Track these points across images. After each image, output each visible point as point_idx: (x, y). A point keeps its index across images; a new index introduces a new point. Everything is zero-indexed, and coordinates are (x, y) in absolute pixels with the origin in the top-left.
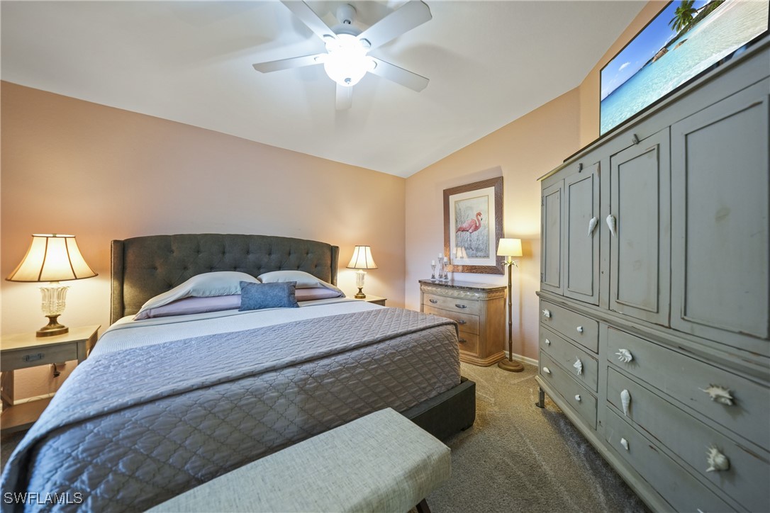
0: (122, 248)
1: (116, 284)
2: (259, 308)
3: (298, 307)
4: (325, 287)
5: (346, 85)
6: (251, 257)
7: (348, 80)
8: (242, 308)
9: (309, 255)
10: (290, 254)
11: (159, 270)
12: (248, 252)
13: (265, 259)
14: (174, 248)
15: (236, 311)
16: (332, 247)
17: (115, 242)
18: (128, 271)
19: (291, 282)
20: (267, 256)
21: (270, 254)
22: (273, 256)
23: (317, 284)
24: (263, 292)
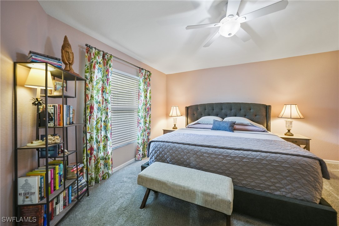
0: (187, 108)
1: (186, 118)
2: (218, 130)
3: (233, 132)
4: (253, 126)
5: (229, 36)
6: (223, 111)
7: (230, 34)
8: (213, 129)
9: (251, 110)
10: (240, 110)
11: (195, 115)
12: (222, 109)
13: (228, 112)
14: (199, 108)
15: (210, 130)
16: (267, 106)
17: (186, 107)
18: (189, 115)
19: (233, 122)
20: (230, 111)
21: (231, 110)
22: (233, 111)
23: (248, 124)
24: (219, 124)
